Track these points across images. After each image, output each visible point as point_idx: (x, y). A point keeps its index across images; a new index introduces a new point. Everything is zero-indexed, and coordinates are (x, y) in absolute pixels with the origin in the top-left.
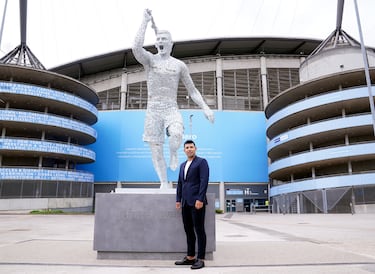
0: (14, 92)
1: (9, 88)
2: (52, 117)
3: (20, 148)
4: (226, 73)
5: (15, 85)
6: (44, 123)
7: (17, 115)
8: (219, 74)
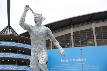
0: (4, 45)
1: (2, 44)
2: (20, 55)
3: (6, 69)
4: (97, 29)
5: (4, 42)
6: (16, 57)
7: (5, 55)
8: (94, 29)
